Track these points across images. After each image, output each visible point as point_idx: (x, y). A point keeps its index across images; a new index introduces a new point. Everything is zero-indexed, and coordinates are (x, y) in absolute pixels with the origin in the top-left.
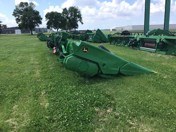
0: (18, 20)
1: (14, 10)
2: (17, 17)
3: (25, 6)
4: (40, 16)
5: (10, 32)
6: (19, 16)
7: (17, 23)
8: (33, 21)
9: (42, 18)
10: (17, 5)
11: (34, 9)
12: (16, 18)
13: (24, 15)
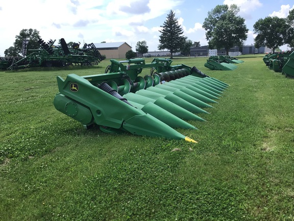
0: (209, 35)
1: (205, 19)
2: (208, 30)
3: (223, 11)
4: (245, 26)
5: (201, 54)
6: (211, 28)
7: (208, 39)
8: (233, 35)
9: (248, 30)
10: (210, 11)
11: (236, 16)
12: (207, 32)
13: (218, 27)
